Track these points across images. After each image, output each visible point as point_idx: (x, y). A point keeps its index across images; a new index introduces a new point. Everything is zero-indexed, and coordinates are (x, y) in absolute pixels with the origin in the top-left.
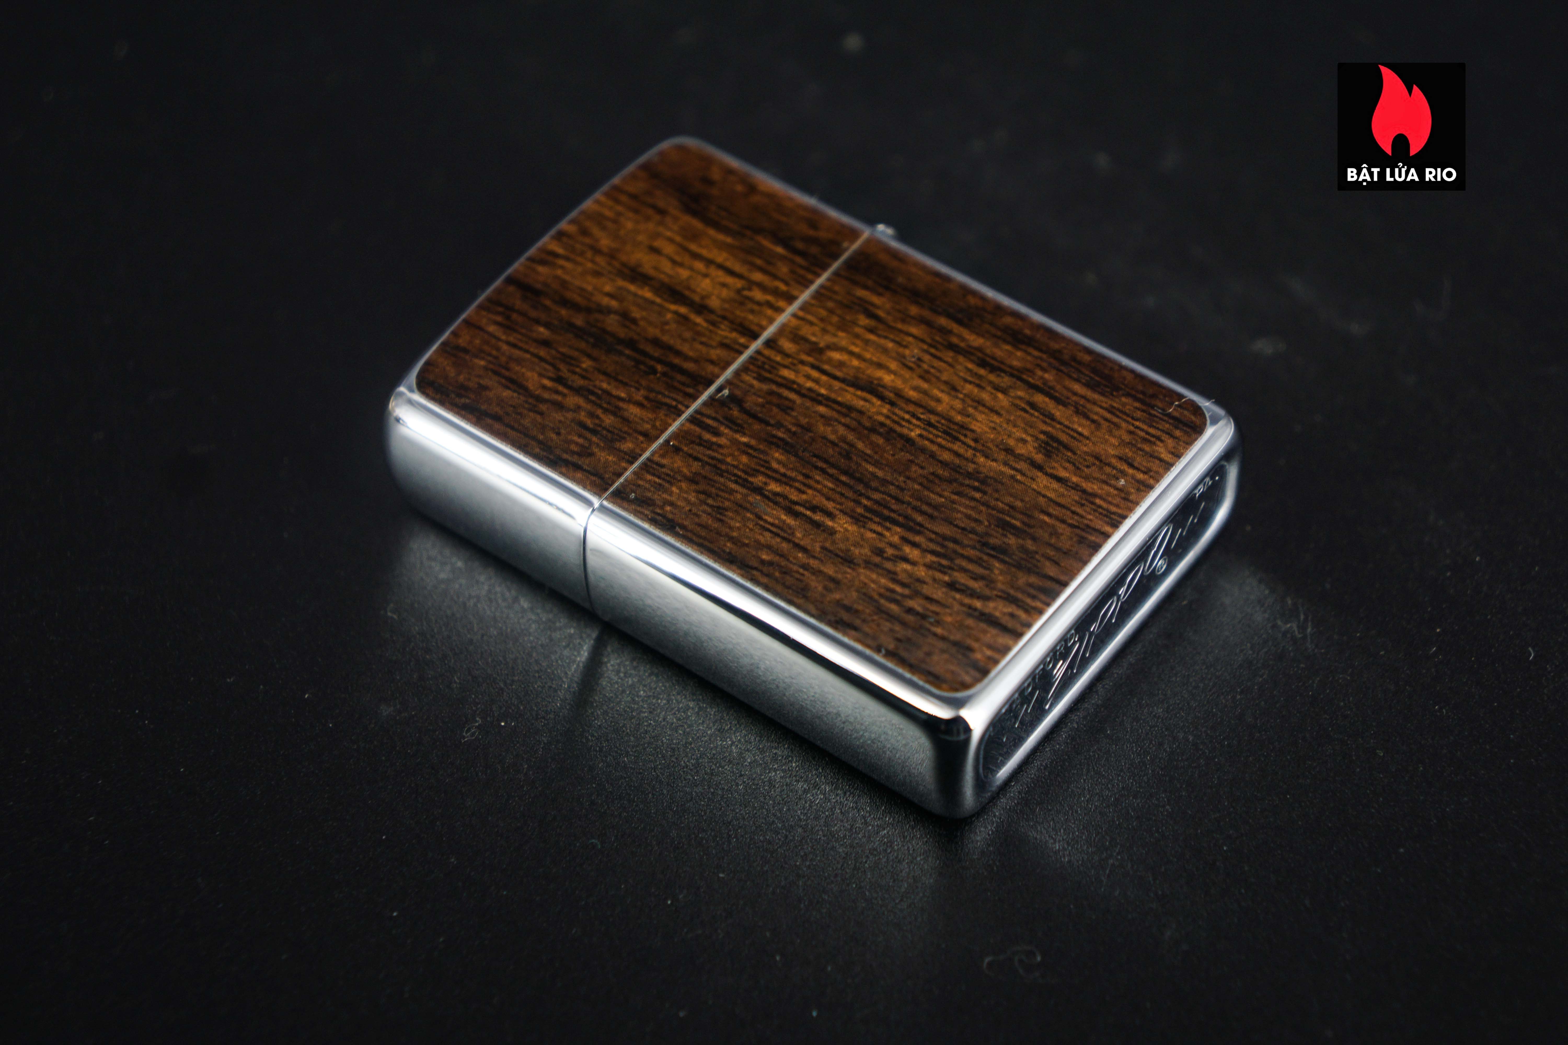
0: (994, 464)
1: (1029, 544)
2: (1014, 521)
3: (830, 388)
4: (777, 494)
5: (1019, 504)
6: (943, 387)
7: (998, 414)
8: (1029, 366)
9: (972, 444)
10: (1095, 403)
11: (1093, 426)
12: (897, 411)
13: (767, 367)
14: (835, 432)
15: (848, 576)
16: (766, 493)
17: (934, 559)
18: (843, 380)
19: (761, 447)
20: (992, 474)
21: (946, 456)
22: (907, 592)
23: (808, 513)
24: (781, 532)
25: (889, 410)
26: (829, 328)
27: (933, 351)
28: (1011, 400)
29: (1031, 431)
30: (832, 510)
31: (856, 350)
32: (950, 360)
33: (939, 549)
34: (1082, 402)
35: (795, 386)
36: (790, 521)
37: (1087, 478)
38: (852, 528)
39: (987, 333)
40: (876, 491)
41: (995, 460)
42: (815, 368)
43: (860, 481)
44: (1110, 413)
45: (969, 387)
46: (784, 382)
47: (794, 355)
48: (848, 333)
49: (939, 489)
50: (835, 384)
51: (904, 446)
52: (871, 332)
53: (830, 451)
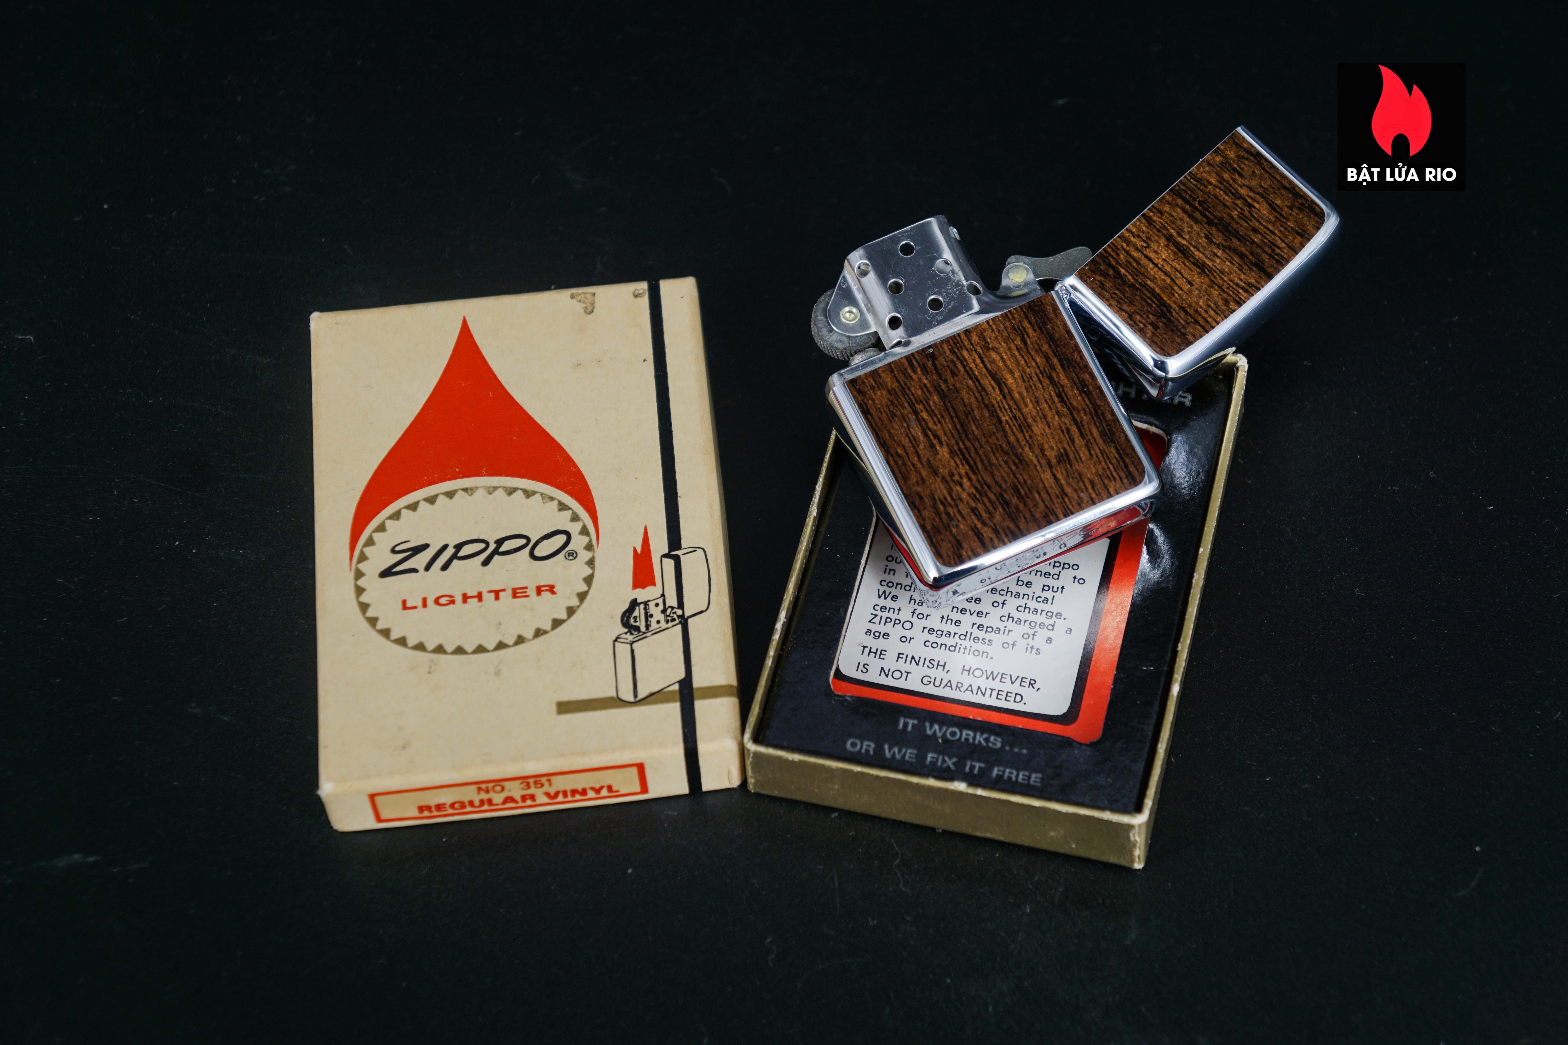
0: (1031, 454)
1: (1021, 506)
2: (1021, 490)
3: (981, 373)
4: (924, 420)
5: (1029, 482)
6: (1033, 400)
7: (1049, 427)
8: (1080, 408)
9: (1028, 437)
10: (1097, 445)
11: (1089, 457)
12: (1004, 401)
13: (958, 345)
14: (969, 399)
16: (919, 416)
17: (974, 492)
18: (989, 372)
19: (931, 390)
20: (1027, 459)
21: (1012, 439)
22: (952, 503)
23: (932, 437)
24: (914, 441)
25: (1001, 399)
26: (1000, 337)
27: (1040, 376)
28: (1060, 423)
29: (1059, 445)
30: (943, 441)
31: (1005, 357)
32: (1045, 385)
33: (979, 488)
34: (1092, 441)
35: (965, 363)
36: (921, 437)
37: (1068, 484)
38: (947, 455)
39: (1072, 378)
40: (970, 441)
41: (1033, 452)
42: (980, 357)
43: (965, 432)
44: (1102, 453)
45: (1045, 405)
46: (961, 358)
47: (974, 345)
48: (1007, 345)
49: (998, 455)
50: (985, 371)
51: (996, 423)
52: (1018, 349)
53: (961, 408)
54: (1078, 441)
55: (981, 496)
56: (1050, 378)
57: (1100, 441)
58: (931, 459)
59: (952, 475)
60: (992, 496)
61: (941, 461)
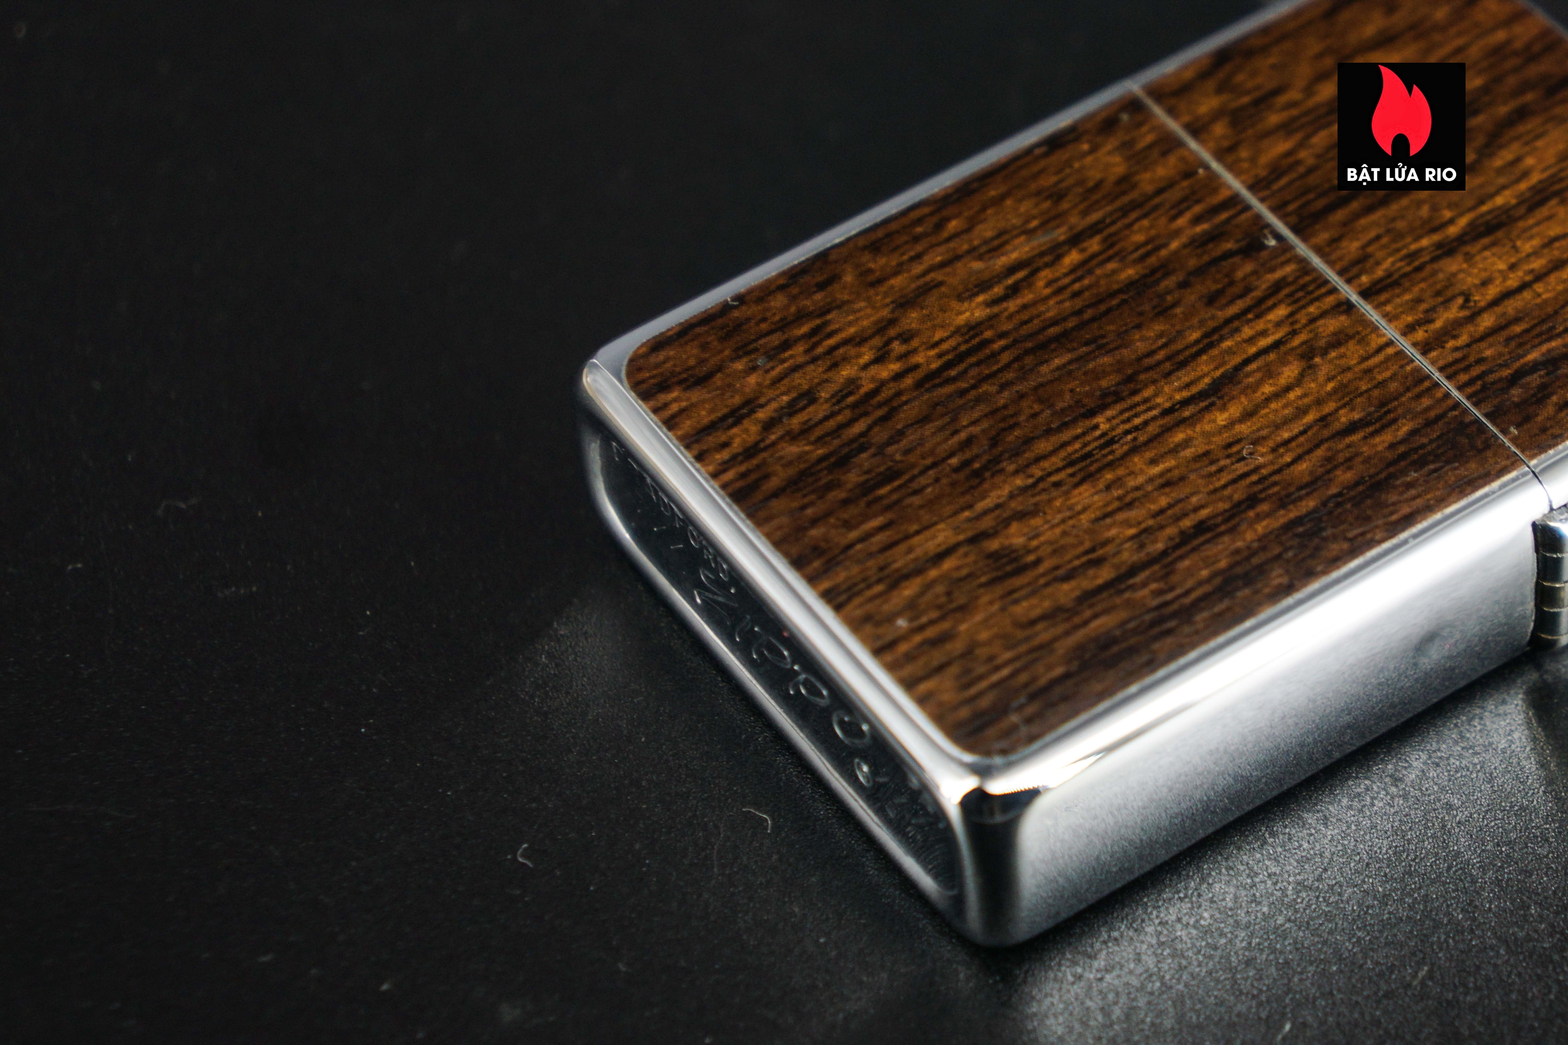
1: (839, 494)
2: (888, 488)
3: (1230, 351)
4: (1059, 258)
5: (916, 500)
6: (1176, 473)
7: (1097, 520)
8: (1175, 579)
9: (1054, 478)
10: (1067, 634)
11: (1024, 620)
12: (1155, 412)
13: (1302, 295)
14: (1145, 340)
15: (879, 298)
16: (1067, 248)
17: (863, 391)
18: (1238, 368)
19: (1153, 260)
20: (986, 486)
21: (1043, 446)
23: (1010, 281)
25: (1159, 404)
26: (1348, 376)
27: (1254, 478)
28: (1118, 541)
29: (1049, 549)
30: (1005, 305)
31: (1292, 395)
32: (1227, 492)
33: (879, 398)
34: (1077, 620)
35: (1250, 316)
36: (1002, 261)
37: (930, 586)
38: (961, 319)
39: (1263, 548)
40: (1017, 359)
41: (1012, 496)
42: (1277, 345)
43: (1043, 346)
44: (1041, 647)
45: (1163, 502)
46: (1264, 307)
47: (1312, 326)
48: (1329, 394)
49: (985, 424)
50: (1237, 360)
51: (1083, 406)
52: (1323, 419)
53: (1112, 328)
54: (1067, 591)
55: (854, 406)
56: (1252, 501)
57: (1080, 635)
58: (943, 289)
59: (906, 337)
60: (859, 427)
61: (943, 310)
